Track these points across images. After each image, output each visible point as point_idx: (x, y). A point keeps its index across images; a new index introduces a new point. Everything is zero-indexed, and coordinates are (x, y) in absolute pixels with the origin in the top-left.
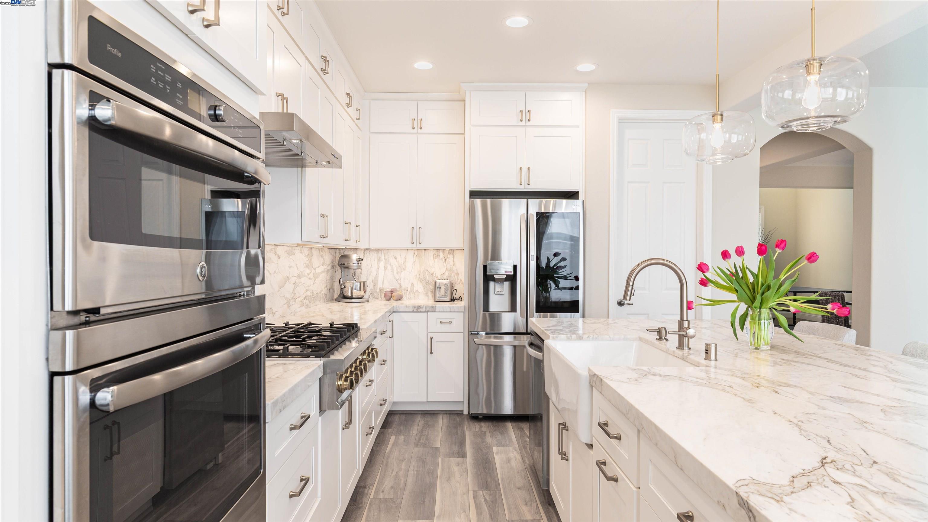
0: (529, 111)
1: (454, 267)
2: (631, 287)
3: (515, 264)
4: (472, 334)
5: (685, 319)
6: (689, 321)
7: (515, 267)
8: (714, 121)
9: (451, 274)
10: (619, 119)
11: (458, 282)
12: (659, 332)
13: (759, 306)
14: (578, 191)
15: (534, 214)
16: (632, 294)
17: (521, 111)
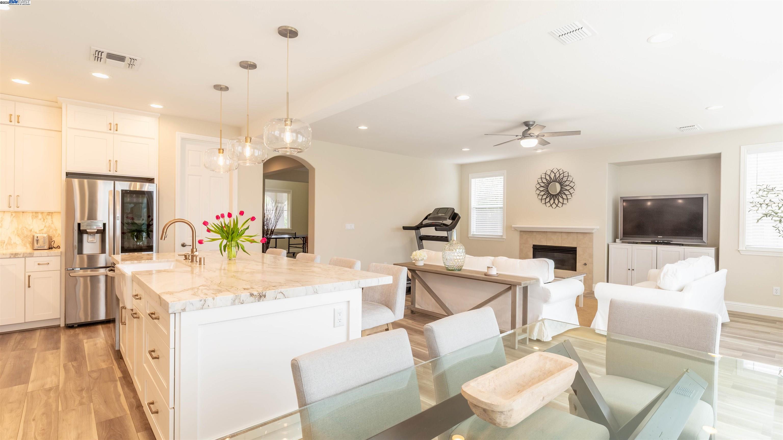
0: (117, 125)
1: (52, 225)
2: (165, 233)
3: (104, 222)
4: (67, 270)
5: (194, 247)
6: (196, 249)
7: (104, 225)
8: (219, 153)
9: (50, 230)
10: (182, 138)
11: (57, 235)
12: (185, 256)
13: (231, 240)
14: (154, 178)
15: (119, 191)
16: (166, 237)
17: (110, 124)
